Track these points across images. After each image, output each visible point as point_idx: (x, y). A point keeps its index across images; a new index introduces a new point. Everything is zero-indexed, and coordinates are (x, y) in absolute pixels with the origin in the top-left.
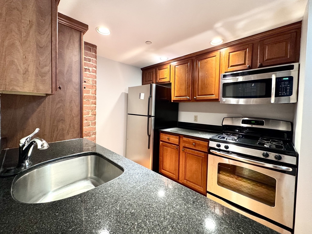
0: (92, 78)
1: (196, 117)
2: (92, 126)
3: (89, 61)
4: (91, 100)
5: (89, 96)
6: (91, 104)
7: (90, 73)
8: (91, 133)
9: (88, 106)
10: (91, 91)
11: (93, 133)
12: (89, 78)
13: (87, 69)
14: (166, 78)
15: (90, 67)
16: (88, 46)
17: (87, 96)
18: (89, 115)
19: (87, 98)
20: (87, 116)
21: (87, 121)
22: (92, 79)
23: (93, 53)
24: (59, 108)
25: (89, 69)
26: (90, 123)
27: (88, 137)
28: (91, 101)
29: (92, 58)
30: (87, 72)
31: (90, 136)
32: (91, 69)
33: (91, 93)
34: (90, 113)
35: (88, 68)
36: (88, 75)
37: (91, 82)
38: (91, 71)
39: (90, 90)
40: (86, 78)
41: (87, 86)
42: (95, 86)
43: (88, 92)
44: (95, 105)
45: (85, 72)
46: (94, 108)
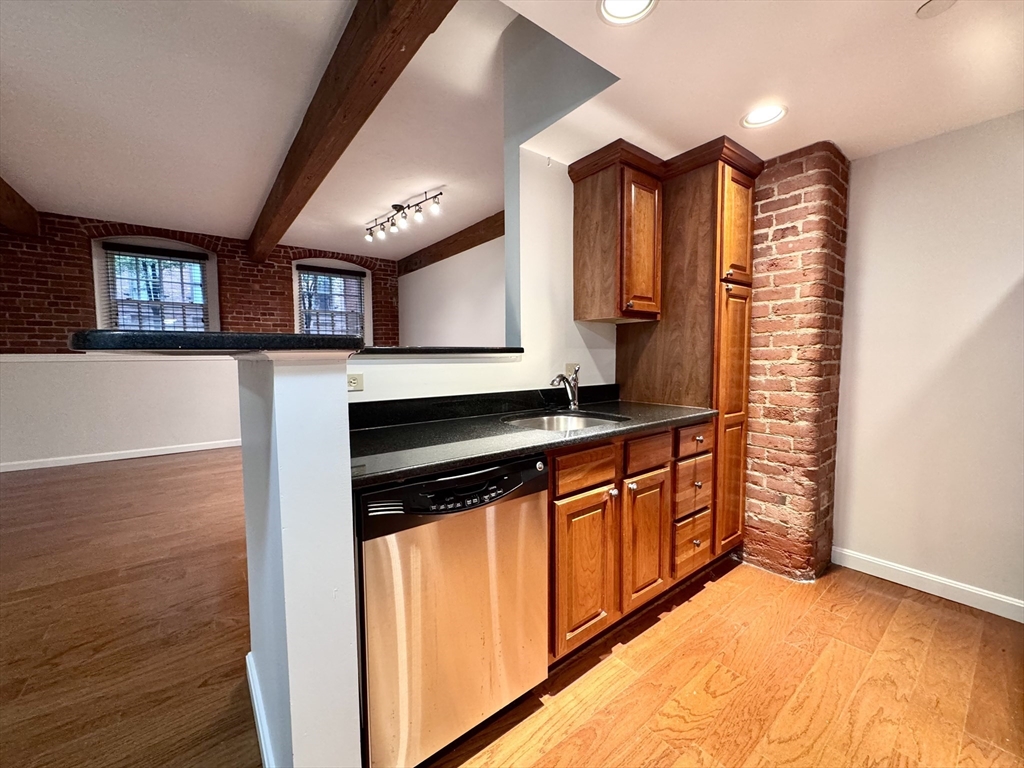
0: (804, 249)
2: (797, 393)
3: (796, 204)
4: (799, 316)
5: (792, 304)
6: (797, 326)
7: (797, 238)
8: (795, 413)
9: (787, 333)
10: (798, 292)
11: (802, 415)
12: (792, 254)
13: (787, 228)
15: (798, 218)
16: (793, 161)
17: (786, 306)
18: (791, 361)
19: (785, 312)
20: (784, 361)
21: (783, 377)
22: (804, 252)
23: (811, 172)
25: (793, 227)
26: (793, 384)
27: (784, 422)
28: (797, 319)
29: (803, 191)
30: (790, 238)
31: (791, 421)
32: (799, 224)
33: (798, 296)
34: (795, 355)
35: (793, 224)
36: (791, 245)
37: (800, 261)
38: (800, 229)
39: (796, 286)
40: (784, 256)
41: (786, 279)
42: (815, 271)
43: (790, 293)
44: (815, 331)
45: (782, 240)
46: (810, 340)
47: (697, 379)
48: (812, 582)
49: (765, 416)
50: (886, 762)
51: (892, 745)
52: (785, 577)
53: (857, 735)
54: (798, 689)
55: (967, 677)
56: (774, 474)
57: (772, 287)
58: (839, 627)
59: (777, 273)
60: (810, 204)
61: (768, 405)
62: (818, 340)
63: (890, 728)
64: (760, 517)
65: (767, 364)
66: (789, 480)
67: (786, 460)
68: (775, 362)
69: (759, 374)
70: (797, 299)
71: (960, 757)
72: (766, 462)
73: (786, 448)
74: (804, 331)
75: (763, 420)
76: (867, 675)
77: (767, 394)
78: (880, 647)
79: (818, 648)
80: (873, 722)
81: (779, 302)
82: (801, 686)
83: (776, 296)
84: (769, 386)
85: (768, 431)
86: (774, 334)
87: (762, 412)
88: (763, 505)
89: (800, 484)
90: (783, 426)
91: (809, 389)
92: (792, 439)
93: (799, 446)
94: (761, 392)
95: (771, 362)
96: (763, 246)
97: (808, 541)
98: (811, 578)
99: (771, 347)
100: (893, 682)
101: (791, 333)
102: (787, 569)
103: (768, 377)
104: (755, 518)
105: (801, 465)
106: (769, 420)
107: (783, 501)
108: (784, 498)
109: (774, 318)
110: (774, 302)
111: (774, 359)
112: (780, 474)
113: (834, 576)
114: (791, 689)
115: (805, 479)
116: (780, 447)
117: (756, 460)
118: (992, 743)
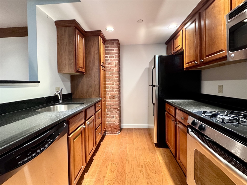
0: (115, 61)
1: (220, 87)
2: (115, 92)
3: (113, 51)
4: (115, 75)
5: (113, 73)
7: (114, 58)
8: (115, 97)
9: (113, 79)
10: (114, 70)
11: (117, 97)
12: (113, 62)
13: (112, 56)
14: (180, 45)
15: (114, 54)
16: (112, 42)
17: (112, 73)
18: (114, 85)
19: (112, 74)
20: (112, 85)
21: (112, 89)
23: (116, 45)
24: (89, 80)
25: (113, 56)
26: (114, 90)
27: (113, 99)
28: (115, 76)
29: (114, 49)
30: (112, 58)
31: (114, 99)
32: (114, 55)
33: (114, 71)
34: (114, 84)
36: (113, 60)
37: (115, 64)
38: (114, 56)
39: (114, 69)
40: (111, 62)
41: (112, 67)
42: (117, 66)
43: (113, 70)
44: (118, 79)
45: (111, 58)
46: (117, 81)
47: (96, 90)
48: (120, 133)
49: (109, 98)
50: (144, 164)
51: (143, 160)
52: (115, 134)
53: (138, 162)
54: (127, 159)
55: (145, 141)
56: (112, 111)
57: (109, 69)
58: (127, 141)
59: (110, 65)
60: (116, 52)
61: (110, 96)
62: (118, 81)
63: (141, 157)
64: (109, 122)
65: (109, 86)
66: (115, 112)
67: (114, 108)
68: (111, 86)
69: (108, 89)
70: (114, 72)
71: (150, 155)
72: (110, 109)
73: (114, 105)
74: (116, 79)
75: (109, 99)
76: (135, 149)
77: (109, 93)
78: (134, 142)
79: (126, 147)
80: (139, 157)
81: (111, 72)
82: (127, 158)
83: (110, 71)
84: (110, 91)
85: (110, 102)
86: (110, 79)
87: (109, 97)
88: (110, 119)
89: (117, 113)
90: (113, 100)
91: (117, 91)
92: (115, 103)
93: (116, 104)
94: (108, 93)
95: (110, 86)
96: (107, 59)
97: (119, 125)
98: (119, 133)
99: (110, 82)
100: (138, 148)
101: (114, 79)
102: (115, 132)
103: (109, 89)
104: (108, 123)
105: (117, 108)
106: (110, 99)
107: (114, 117)
108: (114, 116)
109: (110, 75)
110: (110, 72)
111: (110, 85)
112: (113, 111)
113: (122, 130)
114: (126, 160)
115: (118, 111)
116: (113, 105)
117: (108, 109)
118: (152, 151)
